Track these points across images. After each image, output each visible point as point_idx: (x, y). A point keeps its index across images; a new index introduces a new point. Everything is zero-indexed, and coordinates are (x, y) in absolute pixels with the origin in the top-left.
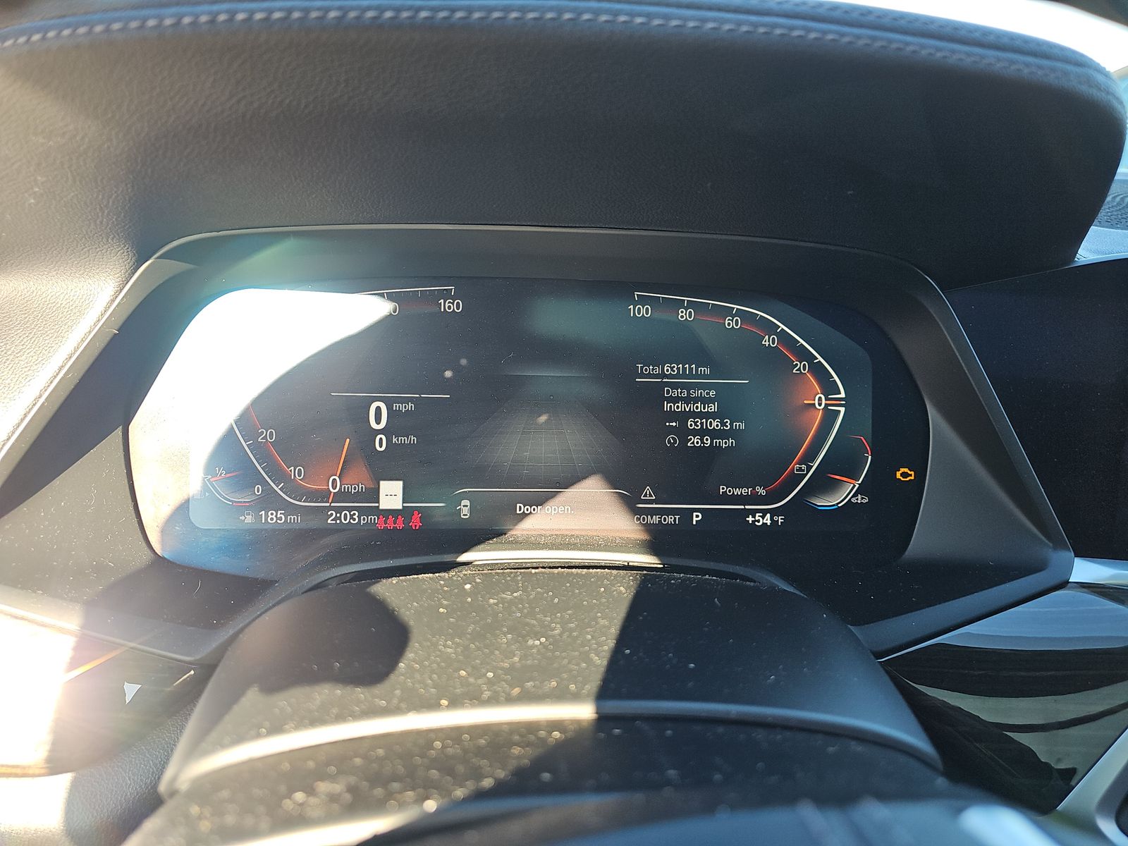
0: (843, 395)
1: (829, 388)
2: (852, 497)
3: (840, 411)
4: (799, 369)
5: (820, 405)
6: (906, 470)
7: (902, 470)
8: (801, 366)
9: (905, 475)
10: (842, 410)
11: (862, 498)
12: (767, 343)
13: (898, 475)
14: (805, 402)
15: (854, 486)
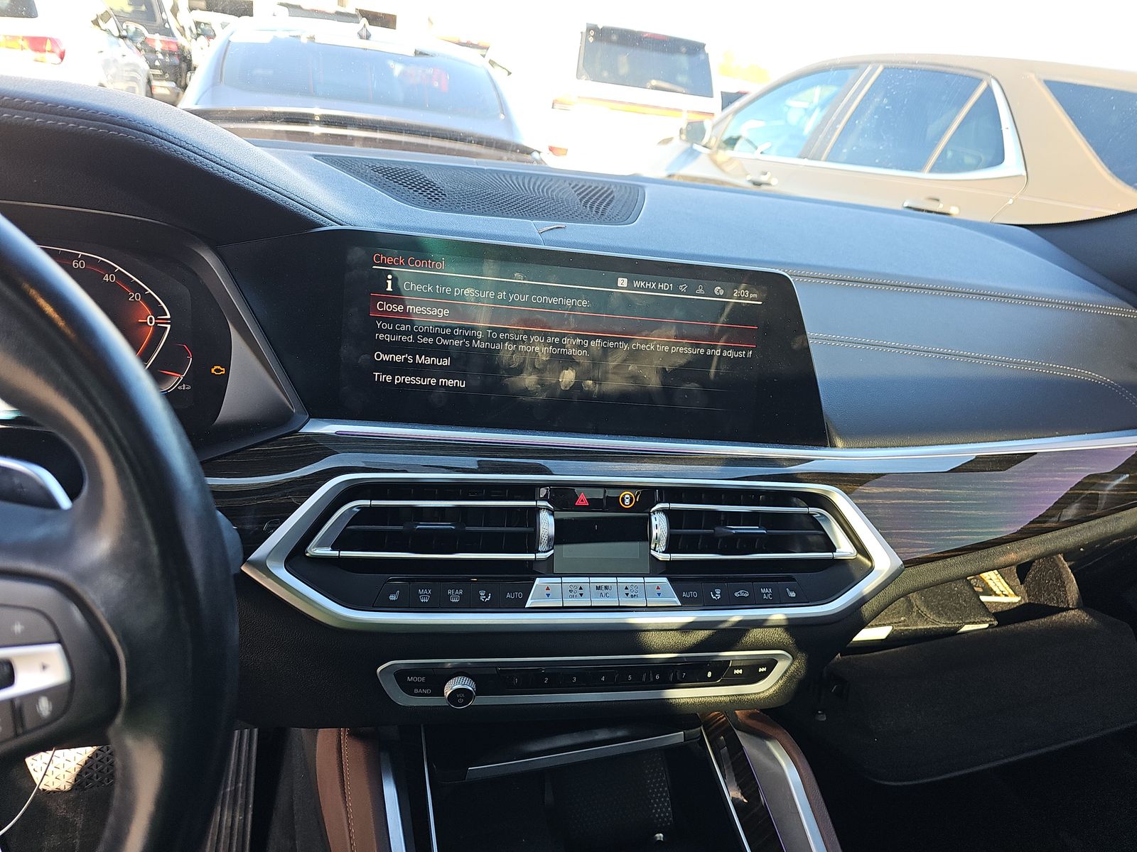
0: (169, 316)
1: (158, 311)
2: (178, 386)
3: (166, 328)
4: (134, 298)
5: (151, 323)
6: (219, 367)
7: (216, 367)
8: (134, 296)
9: (217, 370)
10: (169, 326)
11: (186, 387)
12: (107, 280)
13: (213, 371)
14: (140, 321)
15: (180, 378)
